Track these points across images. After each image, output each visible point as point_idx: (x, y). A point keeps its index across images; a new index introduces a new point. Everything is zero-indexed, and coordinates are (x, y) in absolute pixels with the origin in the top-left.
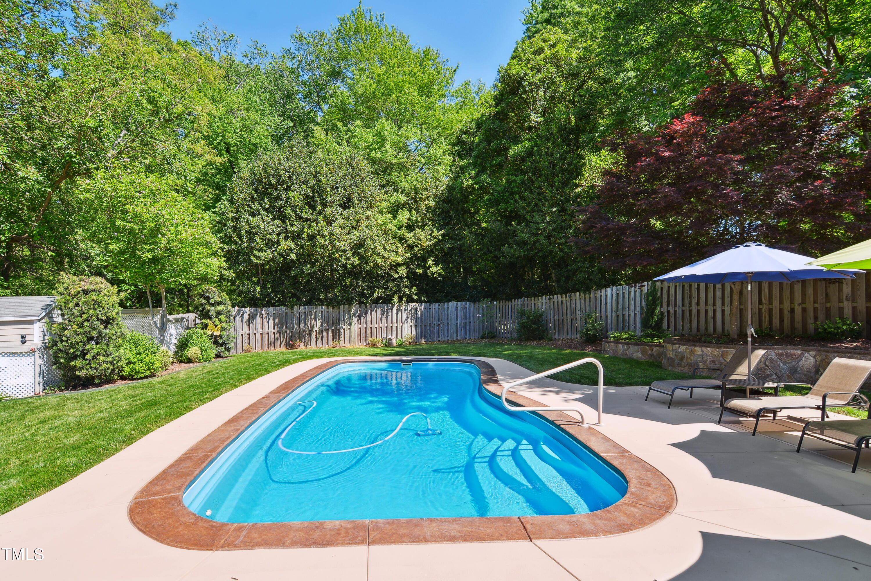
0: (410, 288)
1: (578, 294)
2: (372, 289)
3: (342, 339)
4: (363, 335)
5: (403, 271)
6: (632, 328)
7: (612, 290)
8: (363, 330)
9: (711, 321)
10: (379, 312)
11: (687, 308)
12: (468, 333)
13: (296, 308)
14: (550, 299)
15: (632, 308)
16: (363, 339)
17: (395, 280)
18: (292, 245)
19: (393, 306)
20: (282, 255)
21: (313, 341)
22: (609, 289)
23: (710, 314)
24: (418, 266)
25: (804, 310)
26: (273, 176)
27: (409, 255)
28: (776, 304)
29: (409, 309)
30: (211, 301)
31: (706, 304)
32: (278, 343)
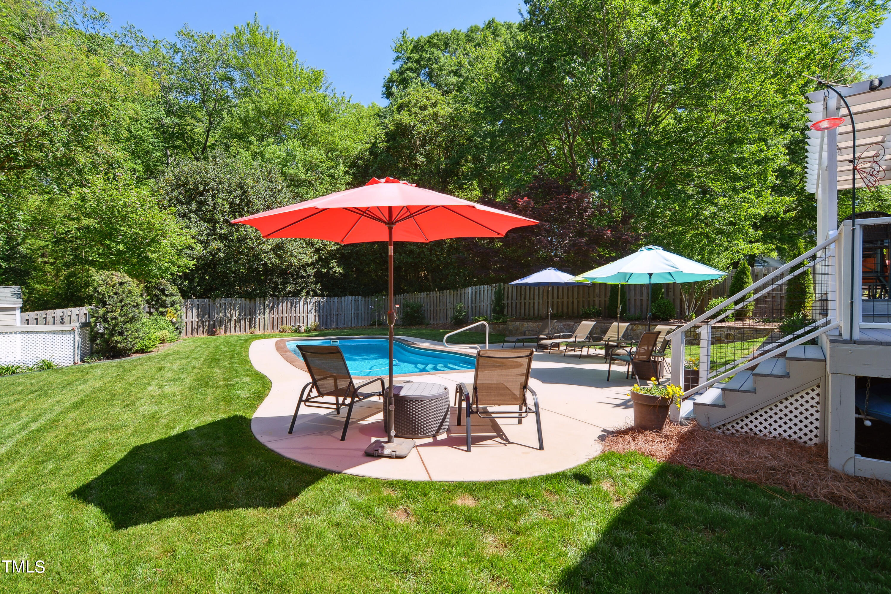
0: (316, 284)
1: (448, 291)
2: (284, 284)
3: (257, 326)
4: (275, 323)
5: (311, 271)
6: (485, 314)
7: (472, 289)
8: (275, 319)
9: (532, 309)
10: (289, 304)
11: (518, 301)
12: (360, 321)
13: (217, 300)
14: (427, 294)
15: (485, 301)
16: (275, 327)
17: (303, 277)
18: (222, 246)
19: (301, 299)
20: (211, 254)
21: (232, 329)
22: (470, 288)
23: (532, 305)
24: (322, 266)
25: (578, 302)
26: (201, 183)
27: (316, 257)
28: (565, 299)
29: (314, 301)
30: (166, 292)
31: (529, 299)
32: (201, 329)
